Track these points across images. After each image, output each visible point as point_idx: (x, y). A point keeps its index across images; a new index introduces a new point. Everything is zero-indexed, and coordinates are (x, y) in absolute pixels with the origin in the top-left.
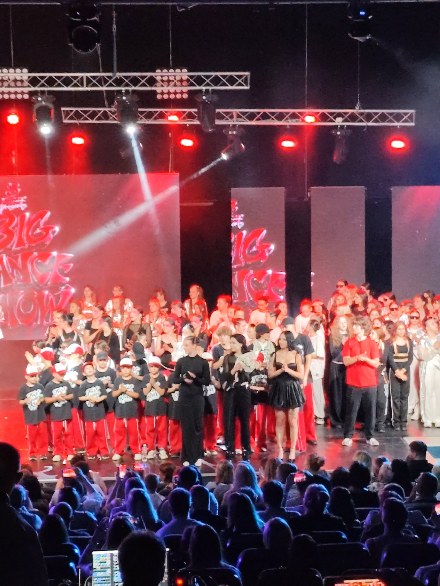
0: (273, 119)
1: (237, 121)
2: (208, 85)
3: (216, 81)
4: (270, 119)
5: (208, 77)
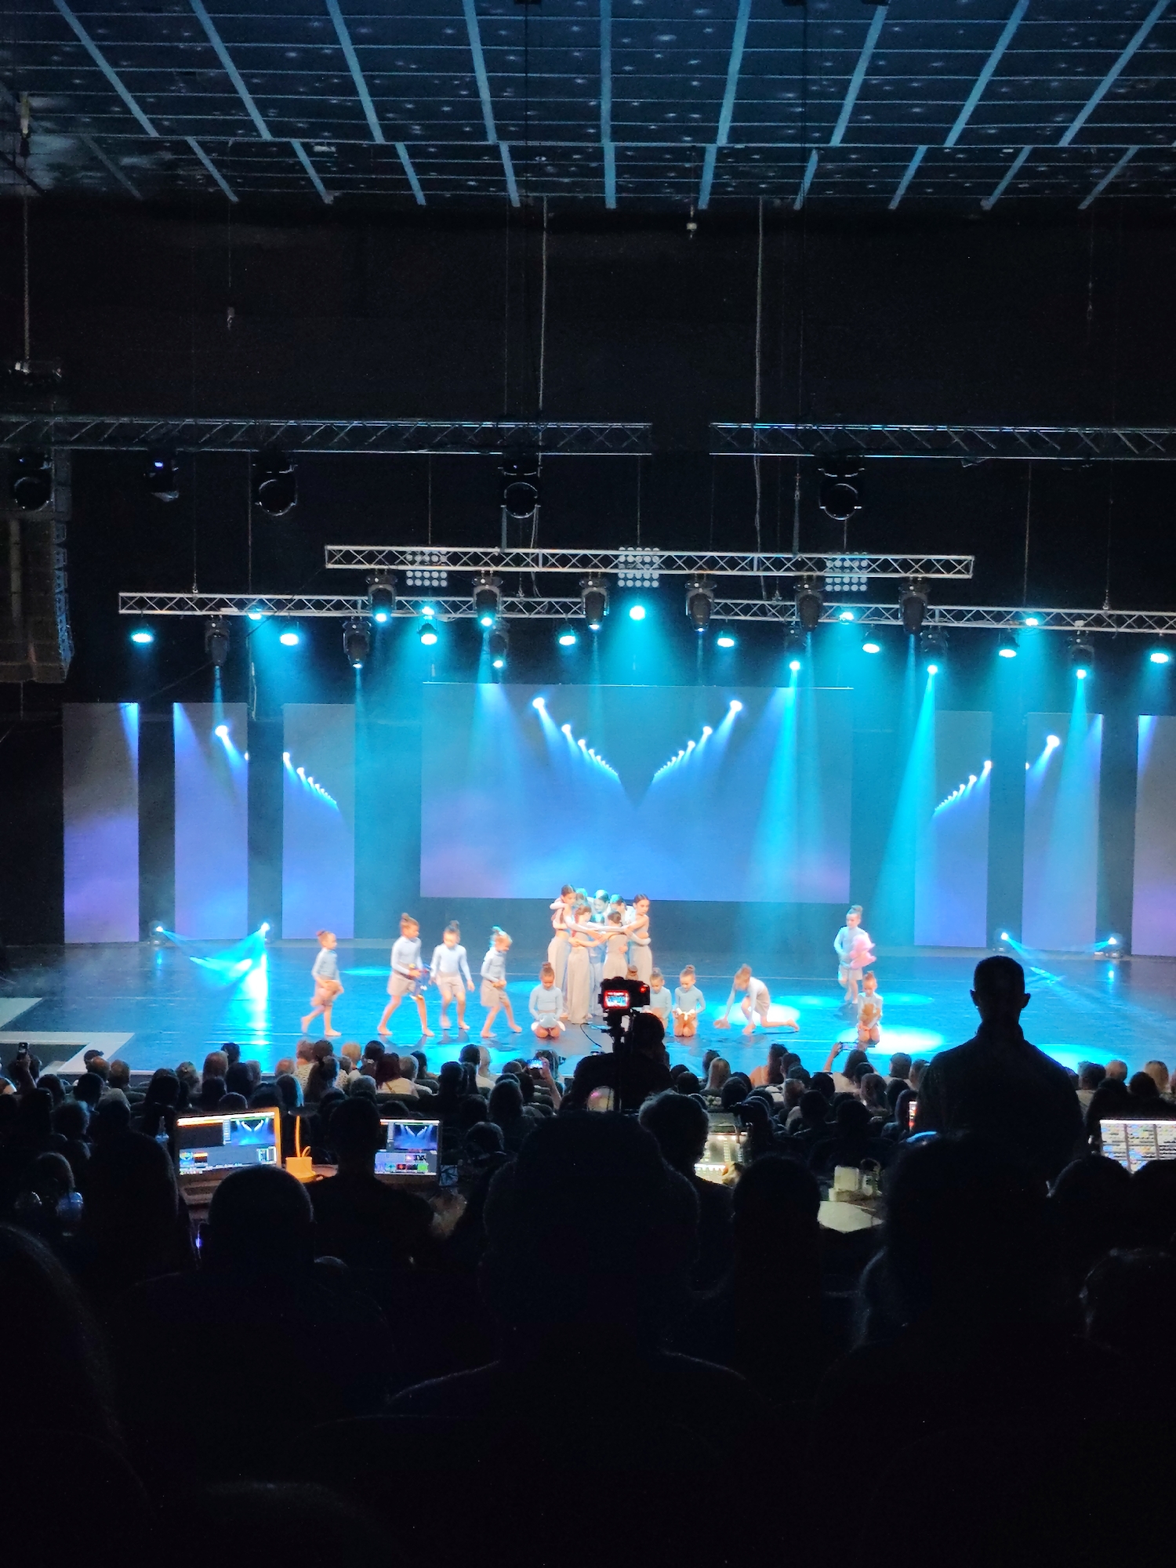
0: (988, 620)
1: (940, 622)
2: (917, 571)
3: (928, 566)
4: (985, 620)
5: (917, 561)
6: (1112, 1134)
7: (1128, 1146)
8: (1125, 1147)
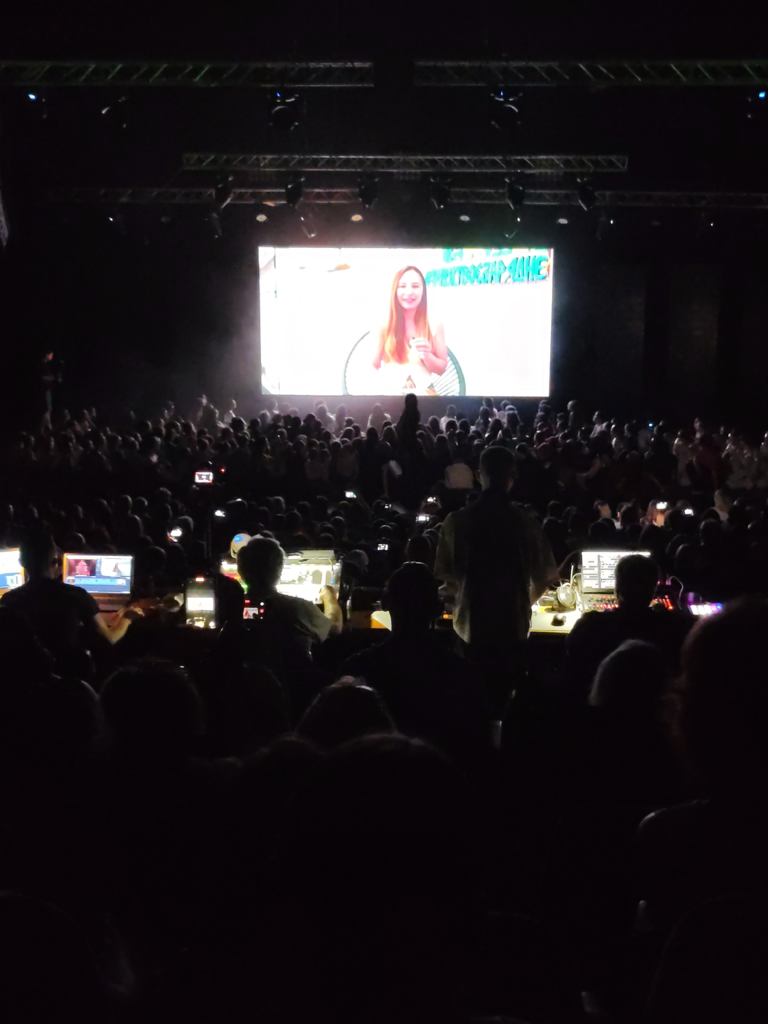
6: (589, 562)
7: (599, 569)
8: (598, 571)
